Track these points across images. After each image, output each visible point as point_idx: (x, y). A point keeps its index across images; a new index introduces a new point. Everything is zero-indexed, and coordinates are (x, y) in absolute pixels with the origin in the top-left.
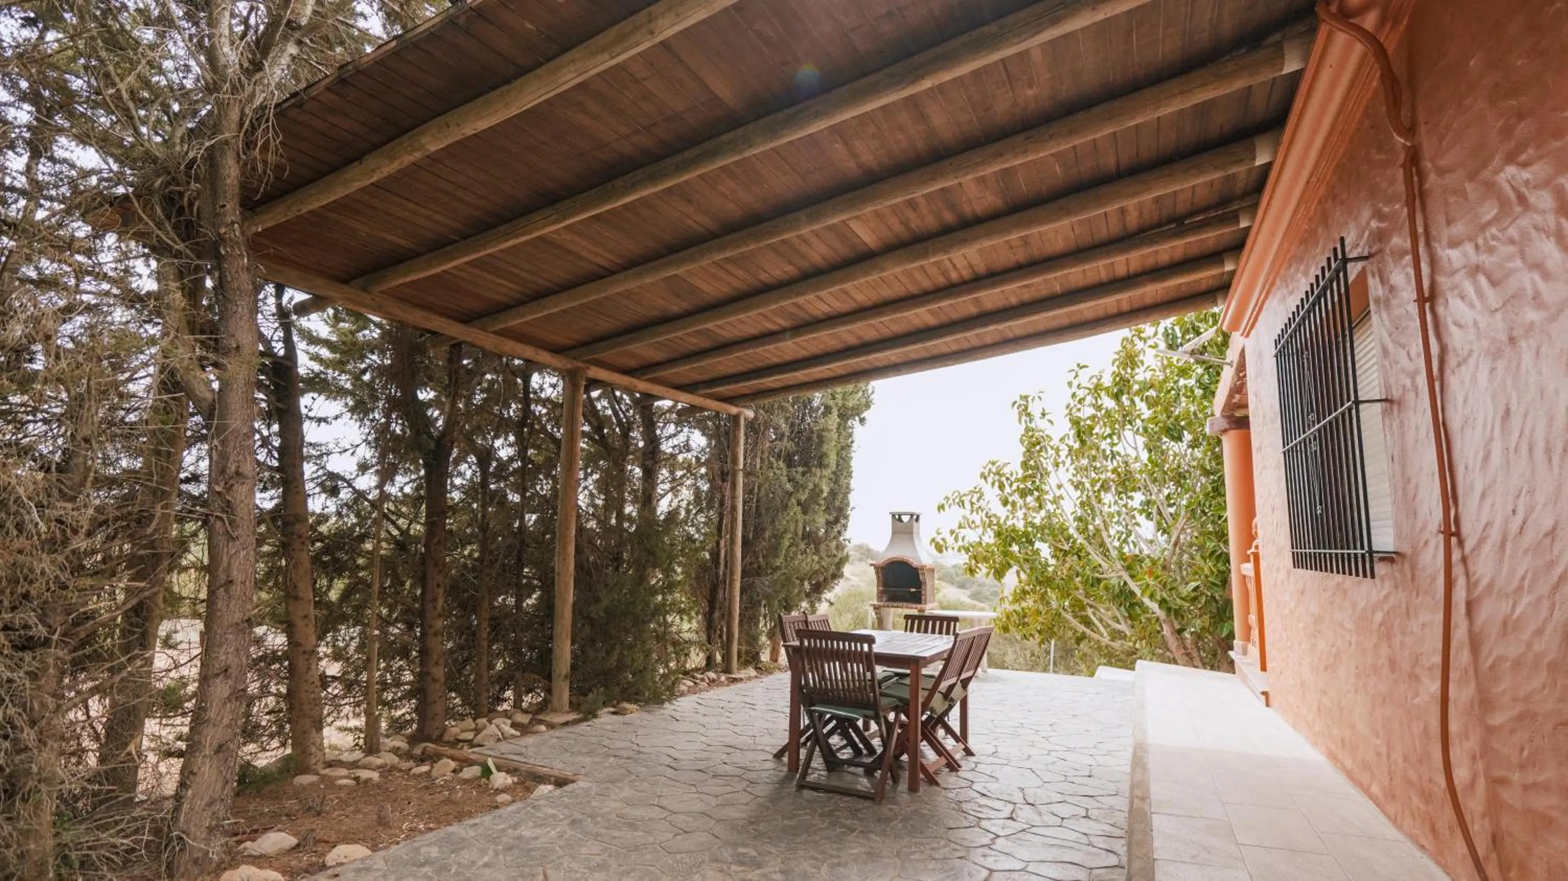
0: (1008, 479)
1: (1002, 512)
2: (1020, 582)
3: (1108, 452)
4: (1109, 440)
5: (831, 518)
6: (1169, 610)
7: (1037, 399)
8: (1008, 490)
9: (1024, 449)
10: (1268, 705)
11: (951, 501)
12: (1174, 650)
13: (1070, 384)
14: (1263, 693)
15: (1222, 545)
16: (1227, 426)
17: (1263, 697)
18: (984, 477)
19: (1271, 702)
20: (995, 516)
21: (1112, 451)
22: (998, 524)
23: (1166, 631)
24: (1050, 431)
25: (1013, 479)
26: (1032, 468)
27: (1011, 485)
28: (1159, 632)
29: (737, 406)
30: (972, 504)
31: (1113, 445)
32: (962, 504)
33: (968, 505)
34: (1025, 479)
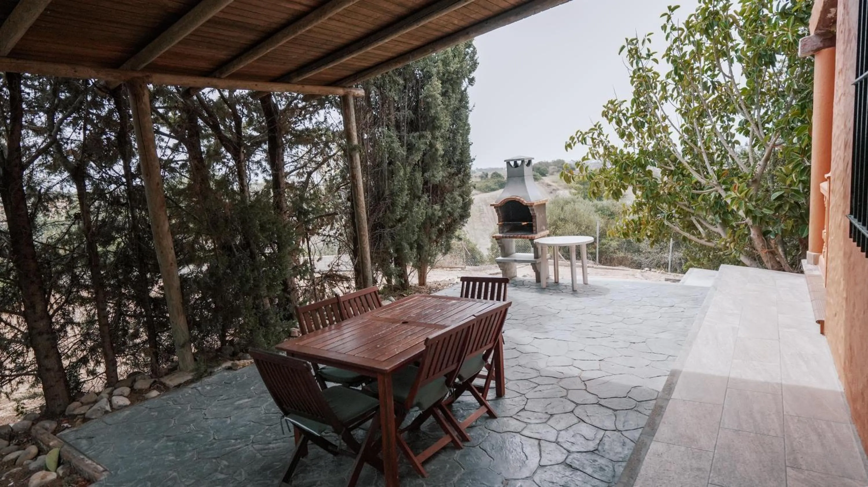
0: (624, 115)
1: (618, 143)
2: (637, 197)
3: (709, 84)
4: (709, 73)
5: (453, 171)
6: (754, 218)
7: (647, 41)
8: (624, 124)
9: (634, 89)
10: (822, 333)
11: (576, 139)
12: (759, 249)
13: (664, 28)
14: (819, 322)
15: (805, 159)
16: (820, 44)
17: (818, 326)
18: (605, 114)
19: (826, 331)
20: (613, 147)
21: (712, 82)
22: (616, 155)
23: (753, 234)
24: (656, 68)
25: (629, 115)
26: (644, 104)
27: (626, 120)
28: (747, 235)
29: (344, 87)
30: (593, 139)
31: (714, 76)
32: (584, 141)
33: (589, 141)
34: (637, 113)
